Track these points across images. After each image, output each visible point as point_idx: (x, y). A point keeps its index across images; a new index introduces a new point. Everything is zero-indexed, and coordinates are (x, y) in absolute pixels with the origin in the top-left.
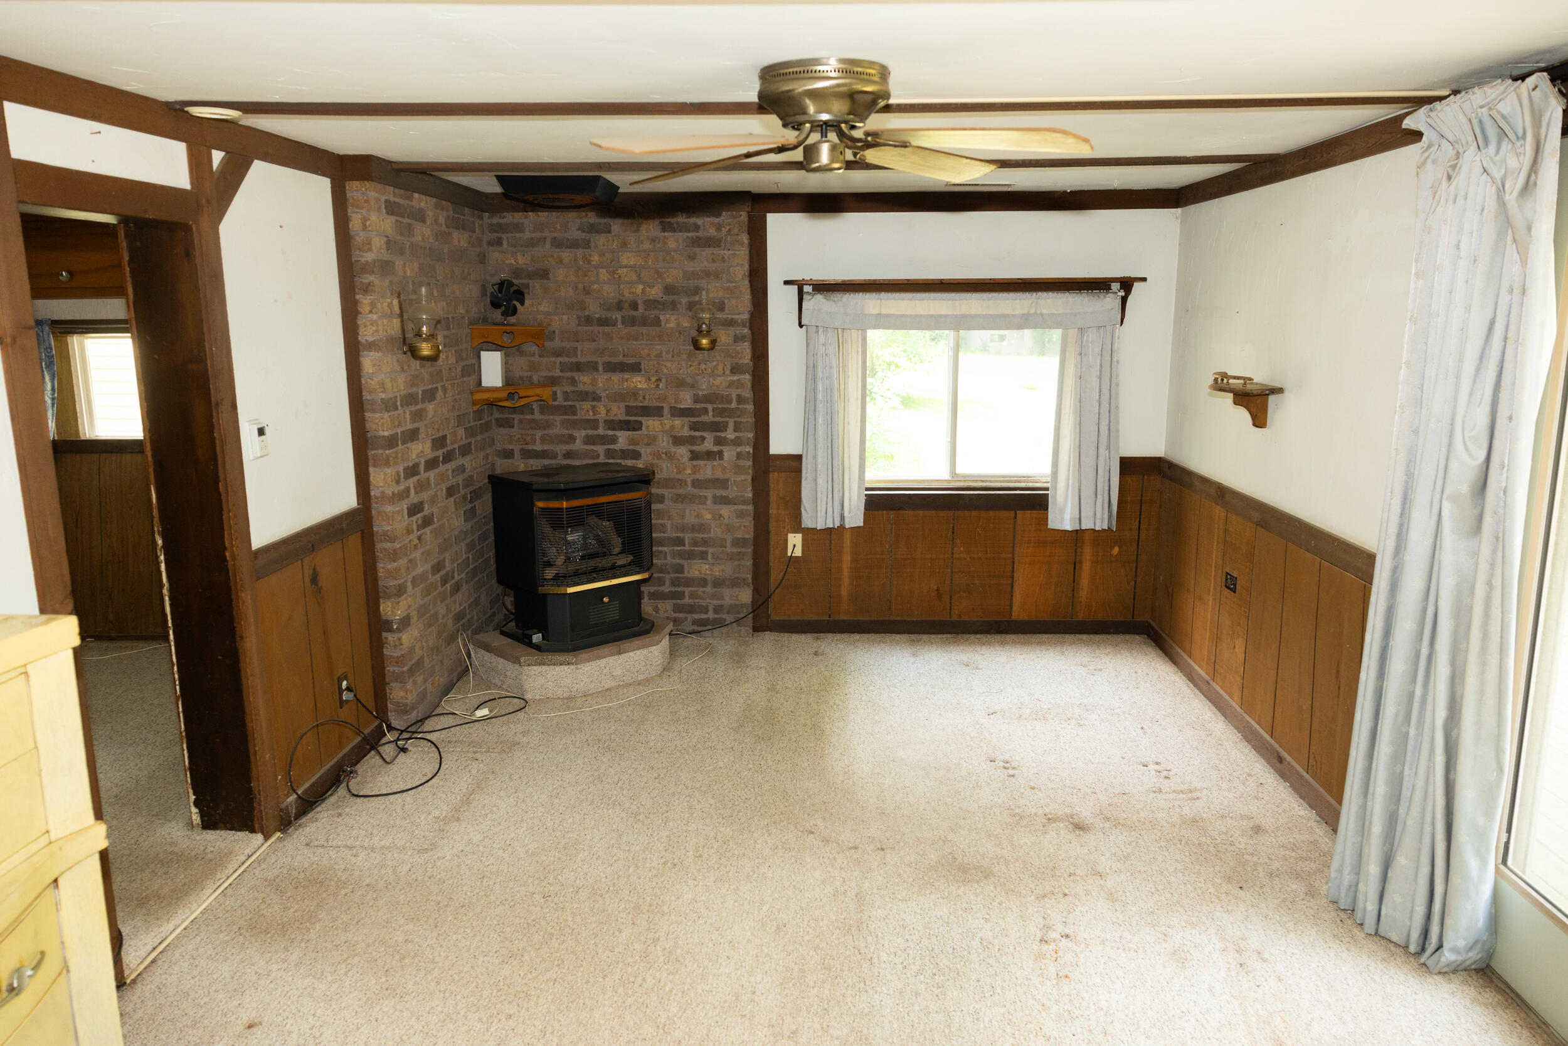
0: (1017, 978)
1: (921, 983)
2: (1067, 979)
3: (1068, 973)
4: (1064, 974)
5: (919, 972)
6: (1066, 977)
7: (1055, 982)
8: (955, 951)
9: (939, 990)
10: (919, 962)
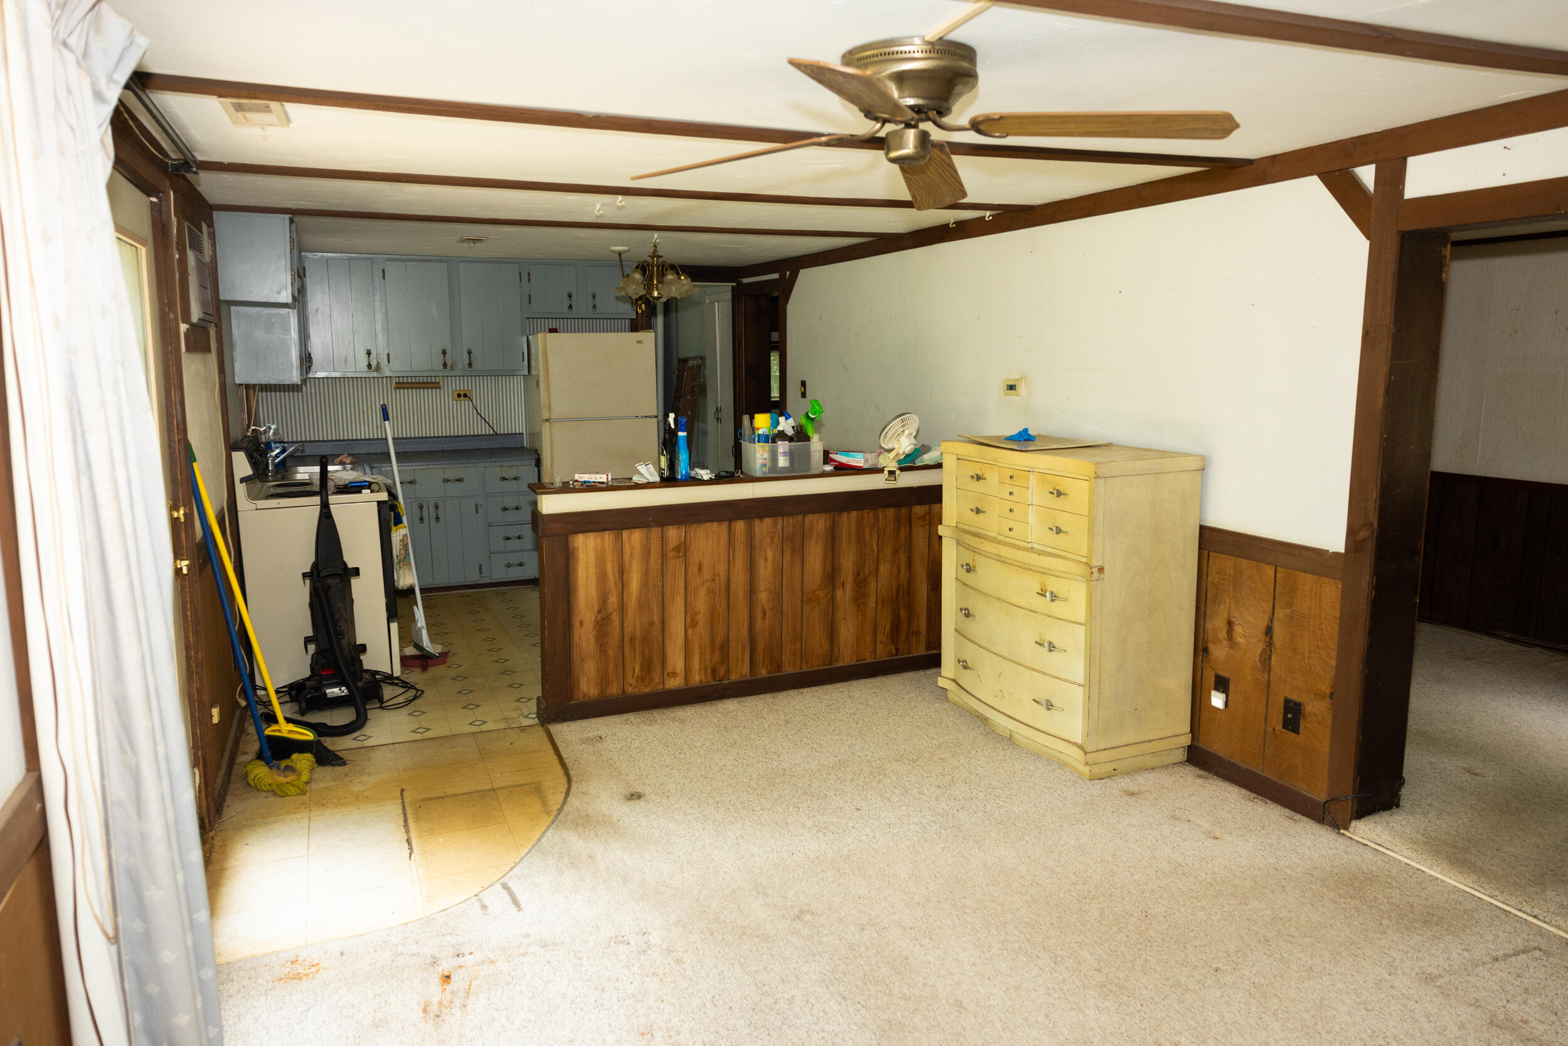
0: (694, 1019)
1: (784, 992)
2: (641, 1032)
3: (640, 1038)
4: (646, 1037)
5: (791, 1001)
6: (643, 1034)
7: (655, 1027)
8: (767, 1033)
9: (764, 990)
10: (797, 1010)
